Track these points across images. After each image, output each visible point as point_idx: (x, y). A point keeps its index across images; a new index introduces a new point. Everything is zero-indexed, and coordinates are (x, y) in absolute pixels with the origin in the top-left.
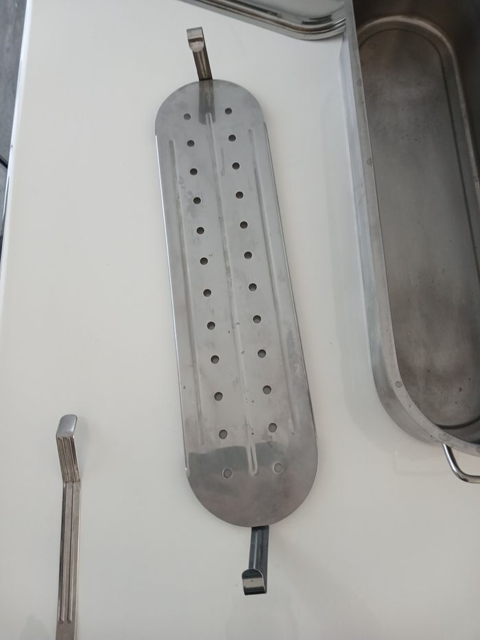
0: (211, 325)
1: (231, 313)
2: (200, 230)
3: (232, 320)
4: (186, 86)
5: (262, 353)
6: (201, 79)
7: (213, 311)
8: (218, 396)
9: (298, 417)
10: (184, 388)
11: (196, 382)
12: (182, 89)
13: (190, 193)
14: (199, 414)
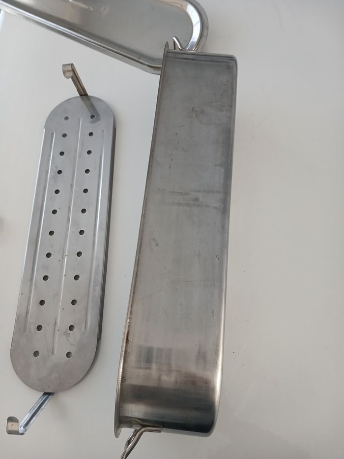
0: (49, 255)
1: (64, 248)
2: (57, 192)
3: (63, 253)
4: (70, 99)
5: (76, 277)
6: (81, 95)
7: (52, 245)
8: (42, 303)
9: (89, 323)
10: (22, 294)
11: (30, 291)
12: (68, 101)
13: (57, 167)
14: (27, 313)
